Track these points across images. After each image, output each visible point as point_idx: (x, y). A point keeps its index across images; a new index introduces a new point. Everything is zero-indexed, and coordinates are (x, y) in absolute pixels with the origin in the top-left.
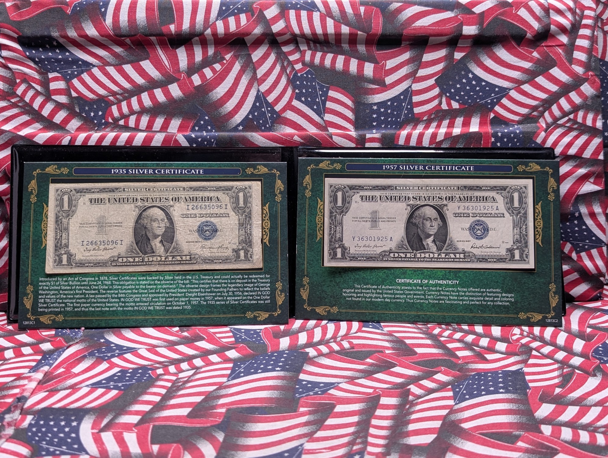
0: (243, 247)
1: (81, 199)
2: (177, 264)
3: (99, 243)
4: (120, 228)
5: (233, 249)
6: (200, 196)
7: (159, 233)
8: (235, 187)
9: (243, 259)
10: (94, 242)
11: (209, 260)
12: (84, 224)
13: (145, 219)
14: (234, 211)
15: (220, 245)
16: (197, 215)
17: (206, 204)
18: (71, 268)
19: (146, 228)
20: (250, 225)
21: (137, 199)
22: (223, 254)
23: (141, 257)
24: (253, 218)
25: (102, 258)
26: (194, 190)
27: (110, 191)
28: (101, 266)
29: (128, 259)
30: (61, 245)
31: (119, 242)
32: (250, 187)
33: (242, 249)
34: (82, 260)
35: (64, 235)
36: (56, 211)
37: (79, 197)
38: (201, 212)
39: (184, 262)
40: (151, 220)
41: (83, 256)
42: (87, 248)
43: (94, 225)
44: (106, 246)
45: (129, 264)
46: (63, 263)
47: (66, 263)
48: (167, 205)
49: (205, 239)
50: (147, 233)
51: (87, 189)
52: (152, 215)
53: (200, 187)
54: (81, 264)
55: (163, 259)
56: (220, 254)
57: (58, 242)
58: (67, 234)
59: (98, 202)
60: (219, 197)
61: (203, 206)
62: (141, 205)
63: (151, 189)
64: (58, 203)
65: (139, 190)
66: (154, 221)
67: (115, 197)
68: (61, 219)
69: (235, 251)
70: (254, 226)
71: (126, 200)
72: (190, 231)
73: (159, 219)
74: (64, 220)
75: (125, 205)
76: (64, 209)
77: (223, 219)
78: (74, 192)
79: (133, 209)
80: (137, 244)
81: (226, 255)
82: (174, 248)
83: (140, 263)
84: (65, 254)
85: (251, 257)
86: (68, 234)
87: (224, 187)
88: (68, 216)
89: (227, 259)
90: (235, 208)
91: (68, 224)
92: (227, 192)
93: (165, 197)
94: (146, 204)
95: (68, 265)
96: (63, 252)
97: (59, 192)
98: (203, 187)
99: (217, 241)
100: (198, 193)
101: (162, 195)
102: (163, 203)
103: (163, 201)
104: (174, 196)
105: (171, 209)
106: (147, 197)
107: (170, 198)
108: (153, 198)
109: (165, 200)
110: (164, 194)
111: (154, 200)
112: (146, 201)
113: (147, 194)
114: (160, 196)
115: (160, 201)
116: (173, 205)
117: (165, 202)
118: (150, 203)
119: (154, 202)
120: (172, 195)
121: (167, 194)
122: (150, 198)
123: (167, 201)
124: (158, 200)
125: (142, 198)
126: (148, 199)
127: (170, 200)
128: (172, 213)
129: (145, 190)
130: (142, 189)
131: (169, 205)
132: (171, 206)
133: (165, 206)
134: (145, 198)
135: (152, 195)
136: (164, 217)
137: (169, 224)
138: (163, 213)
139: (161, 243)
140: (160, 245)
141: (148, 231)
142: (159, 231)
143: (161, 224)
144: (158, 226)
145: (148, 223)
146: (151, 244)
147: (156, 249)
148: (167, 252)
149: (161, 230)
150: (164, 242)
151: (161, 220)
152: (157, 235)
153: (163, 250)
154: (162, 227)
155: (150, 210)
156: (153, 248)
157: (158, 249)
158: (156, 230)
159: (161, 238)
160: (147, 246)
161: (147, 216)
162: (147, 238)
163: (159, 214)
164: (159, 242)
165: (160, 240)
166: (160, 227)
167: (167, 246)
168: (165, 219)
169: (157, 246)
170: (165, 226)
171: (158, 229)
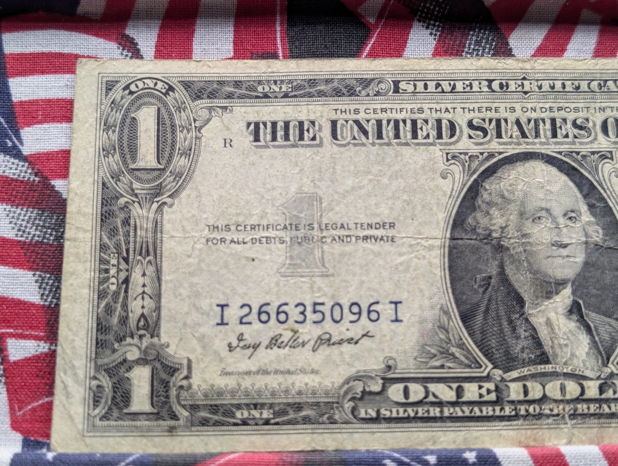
1: (215, 122)
3: (294, 314)
4: (387, 247)
7: (560, 274)
10: (272, 310)
12: (227, 228)
13: (494, 212)
18: (171, 430)
19: (500, 248)
21: (452, 126)
23: (488, 378)
25: (312, 381)
27: (338, 93)
28: (306, 420)
29: (432, 387)
30: (124, 320)
31: (387, 310)
34: (220, 394)
35: (137, 277)
36: (105, 173)
37: (204, 114)
40: (522, 214)
41: (225, 373)
42: (240, 338)
43: (271, 233)
44: (328, 325)
45: (435, 412)
46: (135, 407)
47: (147, 407)
48: (585, 149)
50: (510, 270)
51: (238, 84)
52: (526, 195)
54: (214, 409)
55: (592, 390)
57: (109, 310)
58: (150, 270)
59: (286, 137)
62: (475, 150)
63: (513, 86)
64: (115, 137)
65: (459, 86)
66: (536, 219)
67: (361, 116)
68: (125, 207)
71: (406, 131)
73: (557, 211)
74: (136, 211)
75: (407, 151)
76: (141, 164)
78: (180, 94)
79: (441, 165)
80: (466, 318)
83: (488, 411)
84: (142, 361)
86: (158, 272)
88: (158, 191)
91: (157, 226)
93: (571, 116)
94: (495, 145)
95: (157, 416)
96: (133, 354)
97: (117, 93)
101: (560, 109)
102: (567, 143)
103: (567, 136)
104: (611, 114)
105: (602, 167)
106: (497, 115)
107: (593, 122)
108: (523, 121)
109: (576, 131)
110: (567, 105)
111: (528, 129)
112: (494, 133)
113: (496, 105)
114: (552, 115)
115: (555, 135)
116: (611, 152)
117: (576, 140)
118: (510, 140)
119: (529, 136)
120: (600, 108)
121: (580, 105)
122: (509, 121)
123: (583, 136)
124: (545, 130)
125: (477, 123)
126: (503, 123)
127: (595, 132)
128: (609, 185)
129: (486, 89)
130: (471, 86)
131: (593, 153)
132: (603, 157)
133: (578, 153)
134: (487, 121)
135: (518, 107)
136: (577, 201)
137: (601, 231)
138: (571, 184)
139: (575, 317)
140: (572, 325)
141: (512, 263)
142: (560, 261)
143: (565, 230)
144: (552, 239)
145: (509, 228)
146: (532, 320)
147: (556, 342)
148: (608, 359)
149: (568, 256)
150: (587, 314)
151: (565, 215)
152: (551, 280)
153: (586, 350)
154: (570, 244)
155: (514, 172)
156: (538, 338)
157: (562, 342)
158: (549, 257)
159: (574, 293)
160: (514, 329)
161: (503, 197)
162: (509, 293)
163: (555, 188)
164: (562, 314)
165: (569, 301)
166: (565, 246)
167: (602, 330)
168: (580, 213)
169: (557, 331)
170: (584, 239)
171: (556, 253)
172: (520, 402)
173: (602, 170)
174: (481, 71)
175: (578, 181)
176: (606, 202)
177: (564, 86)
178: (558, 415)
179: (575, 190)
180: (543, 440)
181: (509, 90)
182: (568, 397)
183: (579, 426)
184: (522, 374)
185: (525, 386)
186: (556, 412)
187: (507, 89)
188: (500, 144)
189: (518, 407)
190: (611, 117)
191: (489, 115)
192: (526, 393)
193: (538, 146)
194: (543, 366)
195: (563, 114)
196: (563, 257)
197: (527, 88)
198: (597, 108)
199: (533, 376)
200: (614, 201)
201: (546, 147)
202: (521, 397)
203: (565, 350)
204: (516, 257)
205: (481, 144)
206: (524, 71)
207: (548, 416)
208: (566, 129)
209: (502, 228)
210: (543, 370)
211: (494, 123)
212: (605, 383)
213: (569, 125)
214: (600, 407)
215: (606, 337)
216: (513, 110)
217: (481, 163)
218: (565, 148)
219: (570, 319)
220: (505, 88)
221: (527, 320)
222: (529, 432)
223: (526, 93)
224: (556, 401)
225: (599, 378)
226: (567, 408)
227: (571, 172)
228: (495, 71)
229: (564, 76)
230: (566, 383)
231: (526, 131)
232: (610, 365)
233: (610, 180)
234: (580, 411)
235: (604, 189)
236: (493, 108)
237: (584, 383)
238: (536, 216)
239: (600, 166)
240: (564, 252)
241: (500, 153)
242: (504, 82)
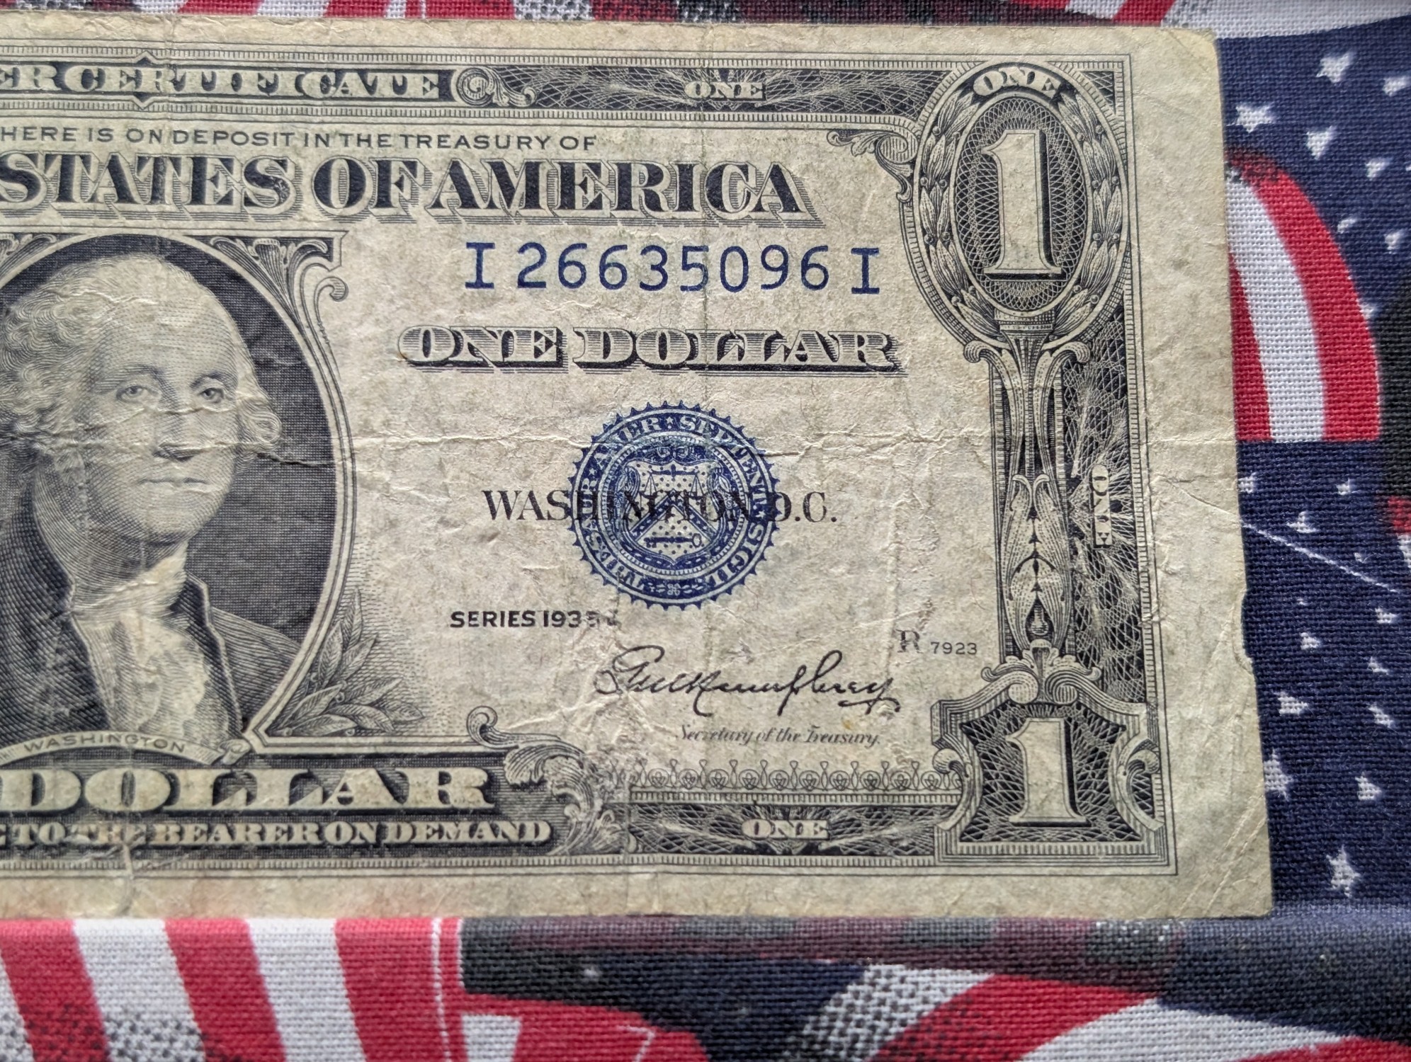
0: (1049, 685)
2: (347, 850)
5: (947, 710)
6: (609, 157)
7: (162, 522)
8: (958, 73)
9: (1059, 809)
11: (691, 812)
13: (30, 373)
14: (946, 318)
15: (810, 659)
16: (575, 348)
17: (663, 235)
19: (29, 459)
20: (1121, 459)
22: (843, 759)
24: (1141, 389)
26: (546, 99)
32: (1108, 84)
33: (1037, 708)
38: (613, 319)
39: (424, 831)
40: (92, 380)
48: (265, 233)
49: (651, 591)
50: (43, 510)
52: (109, 334)
53: (600, 72)
55: (197, 791)
56: (807, 757)
60: (793, 168)
61: (632, 258)
62: (3, 227)
63: (113, 78)
66: (127, 392)
69: (973, 731)
70: (1162, 466)
72: (498, 503)
73: (179, 373)
77: (836, 389)
81: (871, 762)
82: (319, 678)
85: (1144, 798)
87: (847, 76)
89: (879, 815)
90: (955, 287)
92: (876, 123)
93: (242, 155)
94: (51, 218)
98: (637, 75)
99: (775, 615)
100: (581, 123)
101: (219, 136)
102: (226, 217)
103: (227, 200)
104: (343, 151)
105: (303, 275)
106: (66, 147)
107: (297, 168)
108: (126, 161)
109: (251, 189)
110: (240, 127)
111: (136, 181)
112: (55, 189)
113: (67, 122)
114: (198, 149)
115: (197, 197)
116: (328, 242)
117: (249, 210)
118: (90, 205)
119: (137, 198)
120: (318, 136)
121: (270, 128)
122: (94, 161)
123: (266, 201)
124: (175, 184)
125: (17, 163)
126: (78, 166)
127: (298, 192)
128: (312, 316)
129: (49, 85)
130: (14, 76)
131: (284, 241)
132: (308, 250)
133: (247, 241)
134: (41, 159)
135: (118, 128)
136: (230, 352)
137: (277, 424)
138: (221, 312)
139: (183, 621)
140: (174, 640)
141: (52, 494)
142: (167, 490)
143: (191, 420)
144: (156, 438)
145: (60, 411)
146: (79, 626)
147: (128, 678)
148: (246, 720)
149: (188, 480)
150: (212, 616)
151: (196, 384)
152: (141, 535)
153: (198, 698)
154: (199, 452)
155: (89, 281)
156: (88, 669)
157: (143, 678)
158: (142, 481)
159: (189, 566)
160: (33, 647)
161: (54, 338)
162: (34, 564)
163: (180, 321)
164: (156, 615)
165: (173, 586)
166: (184, 457)
167: (242, 652)
168: (235, 380)
169: (134, 653)
170: (233, 441)
171: (159, 473)
172: (21, 816)
173: (301, 280)
174: (43, 43)
175: (239, 304)
176: (300, 358)
177: (236, 82)
178: (105, 847)
179: (230, 325)
180: (62, 905)
181: (104, 88)
182: (137, 806)
183: (154, 874)
184: (35, 752)
185: (36, 780)
186: (102, 839)
187: (99, 86)
188: (63, 213)
189: (14, 828)
190: (341, 157)
191: (47, 145)
192: (36, 796)
193: (155, 221)
194: (87, 734)
195: (226, 147)
196: (175, 482)
197: (146, 86)
198: (312, 136)
199: (60, 757)
200: (318, 355)
201: (174, 223)
202: (24, 805)
203: (147, 696)
204: (65, 480)
205: (20, 213)
206: (146, 45)
207: (82, 849)
208: (228, 184)
209: (42, 411)
210: (88, 744)
211: (56, 165)
212: (231, 775)
213: (237, 173)
214: (210, 831)
215: (251, 669)
216: (105, 134)
217: (14, 258)
218: (217, 227)
219: (171, 626)
220: (95, 84)
221: (66, 626)
222: (31, 886)
223: (141, 96)
224: (106, 815)
225: (216, 763)
226: (131, 831)
227: (227, 284)
228: (78, 43)
229: (241, 59)
230: (138, 773)
231: (131, 185)
232: (248, 734)
233: (316, 306)
234: (159, 840)
235: (298, 326)
236: (61, 131)
237: (180, 774)
238: (128, 385)
239: (299, 272)
240: (180, 470)
241: (60, 236)
242: (94, 70)
